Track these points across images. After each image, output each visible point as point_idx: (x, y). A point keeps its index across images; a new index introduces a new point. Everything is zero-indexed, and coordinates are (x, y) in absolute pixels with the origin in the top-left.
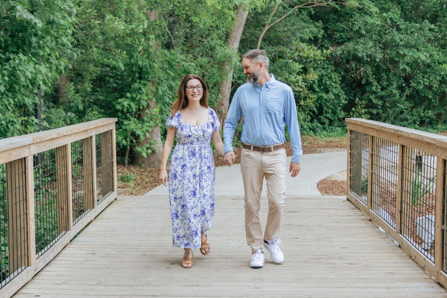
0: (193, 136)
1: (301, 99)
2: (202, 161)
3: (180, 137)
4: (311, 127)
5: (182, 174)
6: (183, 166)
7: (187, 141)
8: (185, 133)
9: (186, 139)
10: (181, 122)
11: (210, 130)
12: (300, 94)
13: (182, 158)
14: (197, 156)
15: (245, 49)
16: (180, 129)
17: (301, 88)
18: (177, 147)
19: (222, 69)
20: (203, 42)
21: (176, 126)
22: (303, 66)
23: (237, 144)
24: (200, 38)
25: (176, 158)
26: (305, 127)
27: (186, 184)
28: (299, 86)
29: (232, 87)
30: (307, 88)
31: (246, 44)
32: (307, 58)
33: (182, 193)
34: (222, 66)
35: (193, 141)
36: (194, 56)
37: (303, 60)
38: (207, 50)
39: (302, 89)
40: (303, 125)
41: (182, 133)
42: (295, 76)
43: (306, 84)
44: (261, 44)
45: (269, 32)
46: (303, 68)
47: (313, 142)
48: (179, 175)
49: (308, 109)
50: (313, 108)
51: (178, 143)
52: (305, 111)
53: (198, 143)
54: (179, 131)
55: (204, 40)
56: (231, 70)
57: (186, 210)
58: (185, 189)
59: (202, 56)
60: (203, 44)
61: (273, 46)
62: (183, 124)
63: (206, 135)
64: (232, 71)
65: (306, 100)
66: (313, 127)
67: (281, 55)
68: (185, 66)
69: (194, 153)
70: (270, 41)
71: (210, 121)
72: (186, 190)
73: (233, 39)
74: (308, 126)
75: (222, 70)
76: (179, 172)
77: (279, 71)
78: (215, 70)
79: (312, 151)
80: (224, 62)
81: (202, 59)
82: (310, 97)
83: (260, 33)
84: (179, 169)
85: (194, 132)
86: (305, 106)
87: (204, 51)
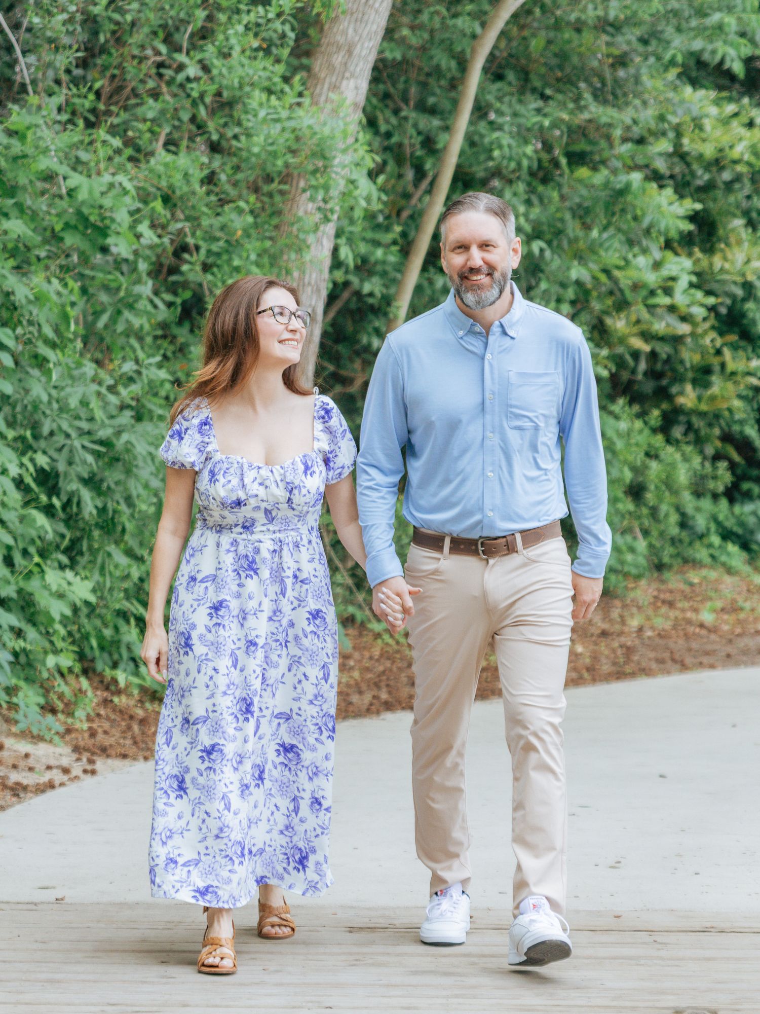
0: (253, 502)
1: (679, 379)
2: (283, 593)
3: (206, 503)
4: (730, 523)
5: (210, 637)
6: (217, 607)
7: (231, 518)
8: (222, 493)
9: (226, 513)
10: (209, 448)
11: (315, 483)
12: (676, 351)
13: (214, 578)
14: (265, 573)
15: (396, 112)
16: (206, 475)
17: (684, 319)
18: (194, 541)
19: (279, 213)
20: (181, 67)
21: (193, 464)
22: (698, 206)
23: (351, 609)
24: (163, 49)
25: (193, 579)
26: (701, 522)
27: (222, 670)
28: (672, 309)
29: (326, 312)
30: (712, 321)
31: (401, 86)
32: (717, 164)
33: (211, 701)
34: (278, 198)
35: (253, 521)
36: (128, 143)
37: (693, 174)
38: (202, 112)
39: (684, 329)
40: (689, 509)
41: (212, 491)
42: (657, 255)
43: (711, 300)
44: (481, 89)
45: (522, 27)
46: (693, 218)
47: (747, 605)
48: (201, 637)
49: (717, 432)
50: (741, 422)
51: (199, 524)
52: (699, 441)
53: (271, 527)
54: (203, 482)
55: (181, 58)
56: (327, 220)
57: (217, 767)
58: (222, 688)
59: (171, 144)
60: (180, 77)
61: (544, 97)
62: (218, 457)
63: (296, 499)
64: (330, 229)
65: (707, 385)
66: (742, 524)
67: (581, 146)
68: (82, 195)
69: (254, 561)
70: (525, 75)
71: (317, 445)
72: (225, 693)
73: (338, 59)
74: (715, 519)
75: (275, 221)
76: (201, 629)
77: (573, 228)
78: (239, 222)
79: (745, 652)
80: (286, 177)
81: (169, 158)
82: (731, 366)
83: (478, 30)
84: (201, 618)
85: (255, 489)
86: (702, 415)
87: (185, 116)
